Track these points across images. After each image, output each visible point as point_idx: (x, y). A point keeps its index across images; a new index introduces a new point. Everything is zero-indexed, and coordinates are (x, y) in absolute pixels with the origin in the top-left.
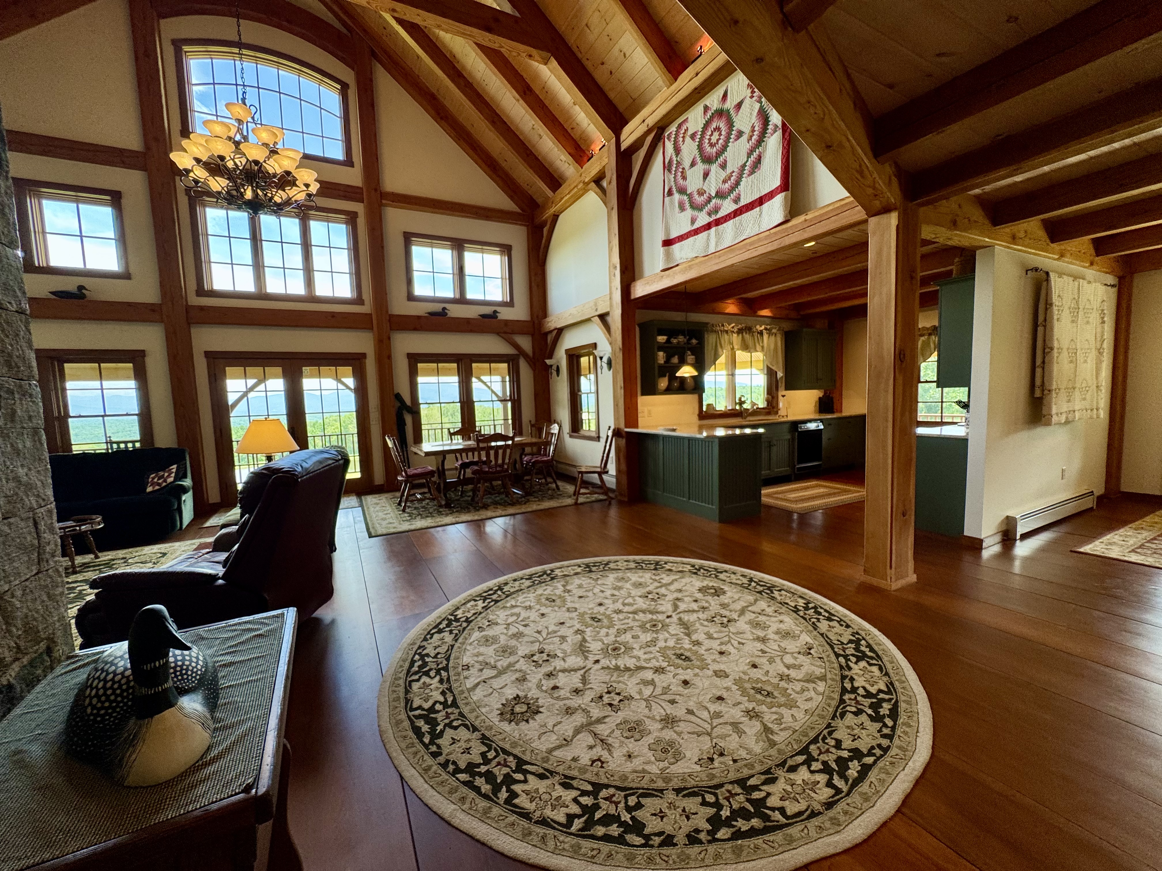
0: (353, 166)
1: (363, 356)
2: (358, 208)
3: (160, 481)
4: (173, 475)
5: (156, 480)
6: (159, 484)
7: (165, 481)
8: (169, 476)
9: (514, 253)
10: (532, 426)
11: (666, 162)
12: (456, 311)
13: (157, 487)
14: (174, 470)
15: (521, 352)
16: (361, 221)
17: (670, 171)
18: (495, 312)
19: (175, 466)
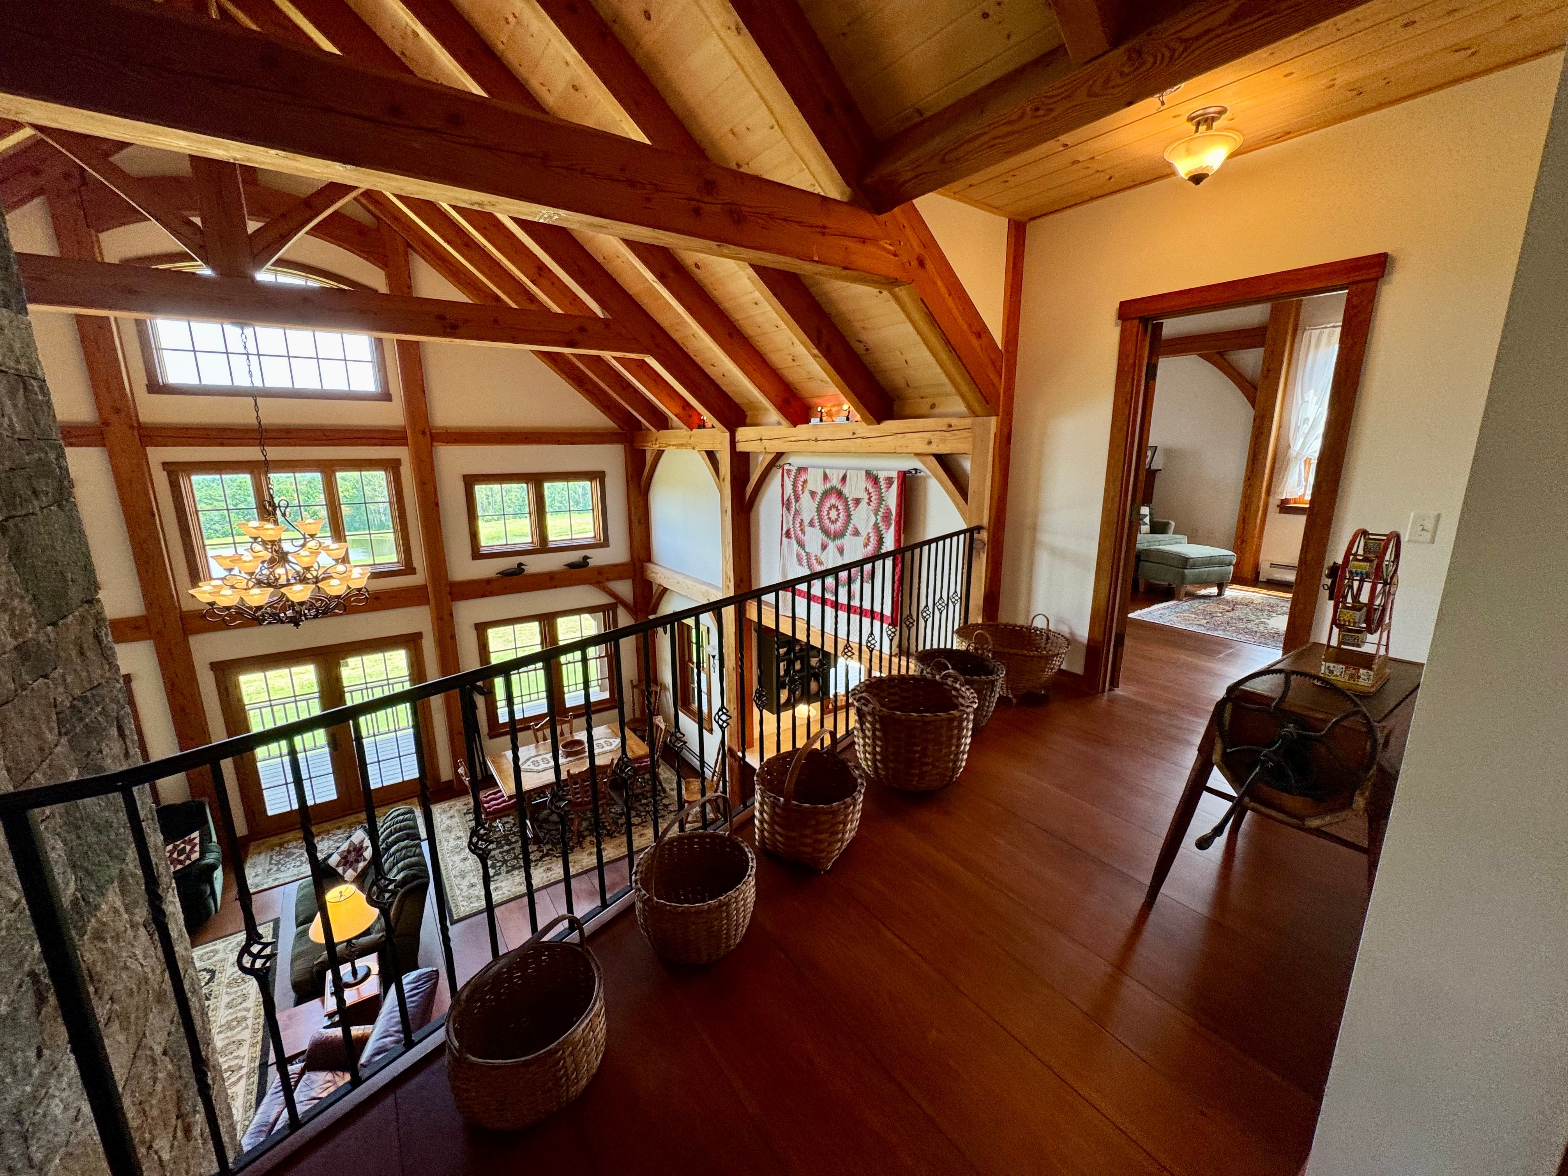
0: (391, 400)
1: (419, 636)
2: (401, 453)
3: (182, 858)
4: (197, 848)
5: (175, 855)
6: (181, 862)
7: (188, 858)
8: (192, 850)
9: (608, 480)
10: (633, 687)
11: (785, 499)
12: (536, 565)
13: (179, 867)
14: (197, 841)
15: (619, 600)
16: (407, 471)
17: (788, 509)
18: (586, 558)
19: (196, 834)
